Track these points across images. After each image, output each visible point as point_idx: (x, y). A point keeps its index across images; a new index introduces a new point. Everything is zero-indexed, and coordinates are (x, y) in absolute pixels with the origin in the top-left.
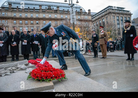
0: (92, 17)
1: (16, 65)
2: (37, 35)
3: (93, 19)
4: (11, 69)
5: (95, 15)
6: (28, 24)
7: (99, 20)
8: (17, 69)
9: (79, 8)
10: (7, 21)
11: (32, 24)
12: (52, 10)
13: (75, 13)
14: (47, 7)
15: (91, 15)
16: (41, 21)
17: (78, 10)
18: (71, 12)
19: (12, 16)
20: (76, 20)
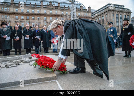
1: (21, 58)
3: (93, 16)
4: (17, 62)
5: (95, 12)
6: (29, 20)
7: (99, 17)
9: (80, 5)
10: (9, 16)
11: (33, 19)
12: (53, 6)
13: (76, 10)
14: (48, 3)
15: (91, 12)
16: (42, 17)
17: (79, 7)
18: (71, 9)
19: (14, 12)
20: (76, 17)
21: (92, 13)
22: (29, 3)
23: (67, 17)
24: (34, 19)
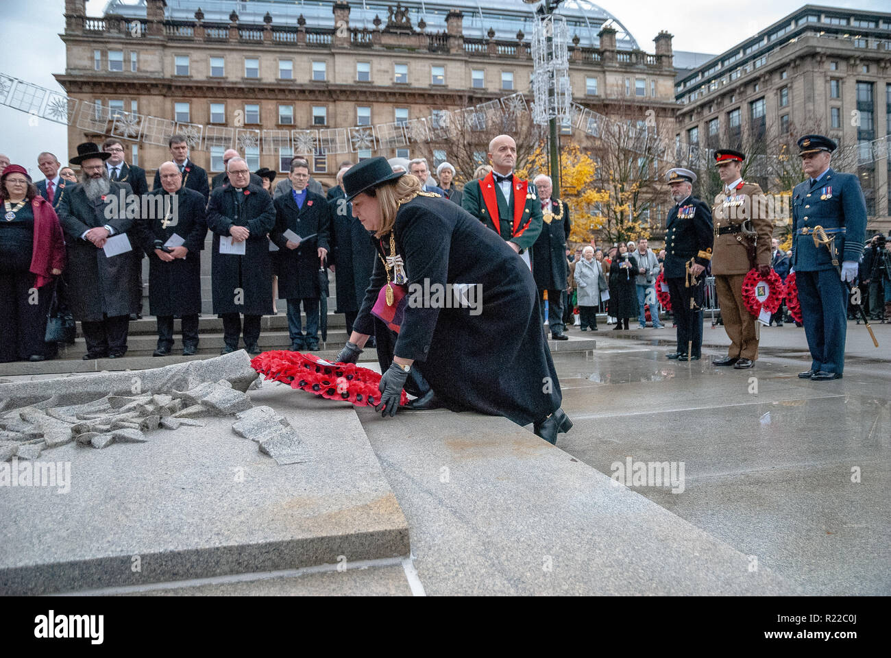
0: (677, 85)
1: (182, 383)
2: (317, 199)
3: (685, 100)
4: (150, 408)
5: (703, 70)
6: (260, 127)
7: (728, 104)
8: (185, 405)
9: (596, 22)
10: (134, 106)
11: (286, 124)
12: (414, 33)
13: (566, 55)
14: (384, 16)
15: (673, 74)
16: (345, 107)
17: (589, 37)
18: (540, 49)
19: (168, 76)
20: (567, 105)
21: (683, 78)
22: (260, 20)
23: (504, 107)
24: (288, 118)
